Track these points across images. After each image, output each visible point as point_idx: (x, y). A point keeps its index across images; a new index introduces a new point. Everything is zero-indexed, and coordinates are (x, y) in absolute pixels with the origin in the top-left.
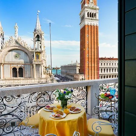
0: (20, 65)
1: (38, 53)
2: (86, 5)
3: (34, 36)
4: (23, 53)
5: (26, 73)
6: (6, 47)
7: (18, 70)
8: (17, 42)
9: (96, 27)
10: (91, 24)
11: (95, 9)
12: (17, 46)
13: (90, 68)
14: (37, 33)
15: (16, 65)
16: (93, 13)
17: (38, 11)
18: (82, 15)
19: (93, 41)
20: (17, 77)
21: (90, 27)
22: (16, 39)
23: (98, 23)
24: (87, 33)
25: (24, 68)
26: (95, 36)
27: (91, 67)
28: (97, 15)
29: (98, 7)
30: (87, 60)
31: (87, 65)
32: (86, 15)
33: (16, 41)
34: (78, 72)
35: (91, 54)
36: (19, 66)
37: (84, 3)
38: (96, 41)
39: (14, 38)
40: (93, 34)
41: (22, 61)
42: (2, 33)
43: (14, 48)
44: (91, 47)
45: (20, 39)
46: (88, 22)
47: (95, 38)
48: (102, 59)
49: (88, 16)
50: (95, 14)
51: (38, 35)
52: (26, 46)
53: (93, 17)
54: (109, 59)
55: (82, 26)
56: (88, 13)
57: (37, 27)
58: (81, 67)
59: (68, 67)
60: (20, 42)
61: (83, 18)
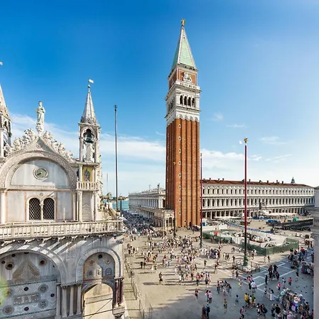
0: (48, 193)
1: (89, 168)
2: (178, 82)
3: (81, 131)
4: (56, 166)
5: (62, 209)
6: (16, 152)
7: (42, 203)
8: (41, 143)
9: (194, 124)
10: (186, 117)
11: (194, 91)
12: (40, 152)
13: (184, 198)
14: (86, 125)
15: (39, 193)
16: (190, 98)
17: (90, 81)
19: (189, 148)
20: (40, 218)
21: (184, 123)
22: (41, 135)
23: (198, 117)
24: (179, 134)
25: (56, 198)
26: (194, 140)
27: (187, 196)
28: (197, 102)
29: (198, 88)
30: (180, 183)
31: (178, 192)
32: (178, 102)
33: (39, 140)
34: (161, 205)
35: (187, 172)
36: (46, 195)
37: (175, 79)
38: (194, 149)
39: (35, 133)
40: (189, 136)
41: (51, 185)
42: (7, 120)
43: (34, 155)
44: (187, 159)
45: (48, 136)
46: (181, 113)
47: (194, 144)
48: (205, 181)
49: (181, 103)
50: (193, 99)
51: (89, 131)
52: (63, 152)
53: (189, 105)
54: (217, 182)
55: (171, 120)
56: (181, 97)
57: (88, 112)
58: (166, 196)
59: (143, 196)
60: (48, 143)
61: (171, 106)
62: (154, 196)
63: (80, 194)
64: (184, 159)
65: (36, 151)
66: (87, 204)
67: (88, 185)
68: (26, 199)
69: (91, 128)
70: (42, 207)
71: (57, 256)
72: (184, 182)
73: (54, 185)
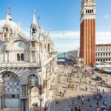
0: (22, 52)
2: (85, 4)
3: (31, 29)
4: (24, 42)
5: (26, 57)
6: (12, 39)
7: (20, 55)
10: (89, 18)
11: (93, 6)
12: (19, 38)
13: (88, 53)
15: (19, 52)
17: (34, 10)
18: (82, 13)
19: (90, 32)
20: (20, 60)
21: (88, 21)
22: (19, 32)
23: (95, 17)
24: (86, 26)
25: (24, 54)
26: (93, 28)
27: (89, 52)
28: (94, 11)
29: (95, 4)
30: (86, 46)
31: (85, 50)
32: (85, 12)
33: (18, 34)
34: (78, 56)
35: (89, 41)
37: (83, 3)
38: (93, 32)
39: (17, 32)
40: (90, 26)
41: (23, 49)
44: (89, 36)
45: (21, 32)
46: (87, 17)
47: (93, 29)
49: (87, 13)
50: (92, 10)
52: (25, 37)
53: (90, 13)
55: (82, 21)
56: (87, 10)
58: (80, 52)
60: (21, 35)
61: (82, 15)
62: (76, 52)
63: (31, 52)
64: (88, 36)
65: (18, 38)
66: (33, 56)
67: (33, 49)
68: (16, 54)
69: (34, 28)
70: (20, 57)
71: (18, 74)
72: (88, 46)
73: (24, 49)
